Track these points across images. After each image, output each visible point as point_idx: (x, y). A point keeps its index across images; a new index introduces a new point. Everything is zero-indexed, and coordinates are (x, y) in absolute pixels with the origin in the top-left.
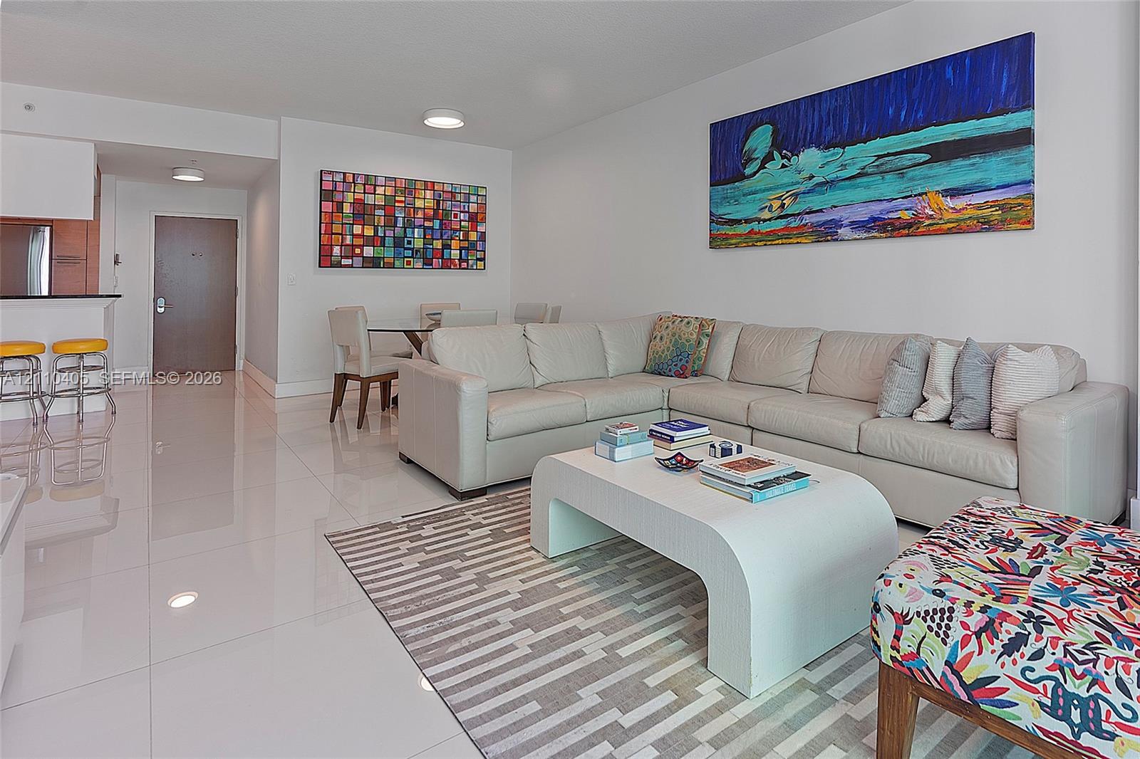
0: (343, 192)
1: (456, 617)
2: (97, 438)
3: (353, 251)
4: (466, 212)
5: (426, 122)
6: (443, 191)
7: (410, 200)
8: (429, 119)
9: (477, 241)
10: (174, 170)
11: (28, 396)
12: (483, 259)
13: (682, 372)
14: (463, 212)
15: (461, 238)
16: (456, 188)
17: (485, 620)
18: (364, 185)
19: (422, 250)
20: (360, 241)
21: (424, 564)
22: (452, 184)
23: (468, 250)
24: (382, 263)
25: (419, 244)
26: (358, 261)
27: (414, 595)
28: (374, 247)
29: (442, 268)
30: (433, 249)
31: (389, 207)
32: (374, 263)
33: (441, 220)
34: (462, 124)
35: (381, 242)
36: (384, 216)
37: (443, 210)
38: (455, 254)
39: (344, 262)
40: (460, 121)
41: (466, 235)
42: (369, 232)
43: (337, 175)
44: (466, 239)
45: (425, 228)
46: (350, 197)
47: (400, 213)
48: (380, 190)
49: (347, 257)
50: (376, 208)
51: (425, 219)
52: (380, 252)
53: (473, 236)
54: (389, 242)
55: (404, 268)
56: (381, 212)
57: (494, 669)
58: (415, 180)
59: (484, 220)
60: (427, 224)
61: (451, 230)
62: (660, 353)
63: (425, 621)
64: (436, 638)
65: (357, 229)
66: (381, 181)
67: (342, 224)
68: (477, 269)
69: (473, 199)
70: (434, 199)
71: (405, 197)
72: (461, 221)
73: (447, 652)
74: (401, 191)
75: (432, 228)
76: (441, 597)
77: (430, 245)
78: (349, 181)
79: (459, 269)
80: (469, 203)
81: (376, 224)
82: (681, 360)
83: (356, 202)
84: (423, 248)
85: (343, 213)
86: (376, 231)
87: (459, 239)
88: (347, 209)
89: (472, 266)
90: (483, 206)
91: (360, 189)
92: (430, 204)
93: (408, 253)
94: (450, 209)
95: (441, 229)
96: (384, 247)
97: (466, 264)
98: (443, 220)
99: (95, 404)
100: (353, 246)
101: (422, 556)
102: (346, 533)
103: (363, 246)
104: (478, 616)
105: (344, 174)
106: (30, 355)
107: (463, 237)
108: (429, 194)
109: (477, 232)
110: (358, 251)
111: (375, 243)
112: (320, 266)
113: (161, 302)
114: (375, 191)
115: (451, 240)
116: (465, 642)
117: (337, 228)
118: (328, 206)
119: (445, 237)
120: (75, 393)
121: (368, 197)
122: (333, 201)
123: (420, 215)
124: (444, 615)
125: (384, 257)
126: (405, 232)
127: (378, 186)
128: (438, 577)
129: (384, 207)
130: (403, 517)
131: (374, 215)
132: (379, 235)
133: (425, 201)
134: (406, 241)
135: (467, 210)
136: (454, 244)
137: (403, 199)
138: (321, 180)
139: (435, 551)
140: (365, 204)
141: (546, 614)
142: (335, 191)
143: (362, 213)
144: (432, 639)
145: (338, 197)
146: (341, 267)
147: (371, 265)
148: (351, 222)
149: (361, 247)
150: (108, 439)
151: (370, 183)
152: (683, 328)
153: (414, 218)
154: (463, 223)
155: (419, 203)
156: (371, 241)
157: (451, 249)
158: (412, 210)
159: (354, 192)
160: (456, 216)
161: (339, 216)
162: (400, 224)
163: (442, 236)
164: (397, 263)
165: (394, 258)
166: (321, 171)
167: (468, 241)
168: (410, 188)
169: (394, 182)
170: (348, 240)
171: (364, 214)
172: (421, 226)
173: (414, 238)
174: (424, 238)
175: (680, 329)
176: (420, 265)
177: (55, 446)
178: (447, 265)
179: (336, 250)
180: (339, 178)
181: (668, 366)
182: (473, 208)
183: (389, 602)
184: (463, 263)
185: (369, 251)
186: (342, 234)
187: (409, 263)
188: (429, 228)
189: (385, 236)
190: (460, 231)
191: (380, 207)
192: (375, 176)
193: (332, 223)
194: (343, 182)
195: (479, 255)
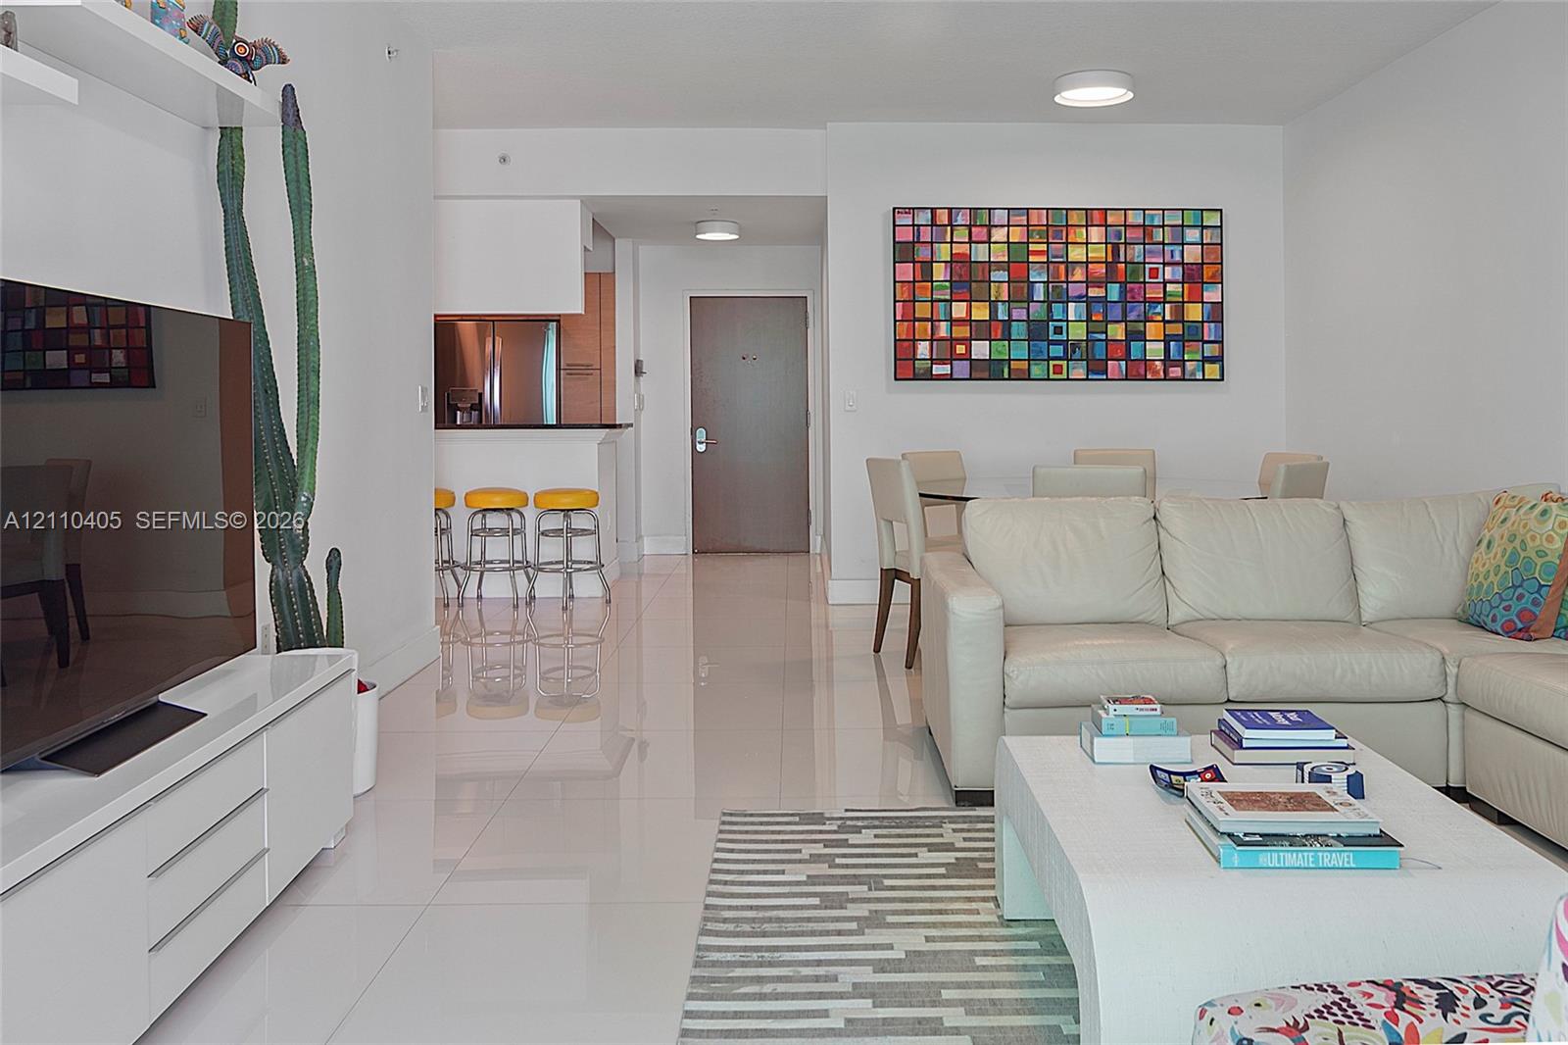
0: (932, 243)
1: (787, 956)
2: (589, 635)
3: (952, 349)
4: (1177, 264)
5: (1057, 99)
6: (1125, 226)
7: (1056, 249)
8: (1063, 94)
9: (1203, 322)
10: (697, 225)
11: (508, 565)
12: (1219, 359)
13: (1520, 626)
14: (1169, 264)
15: (1167, 318)
16: (1152, 216)
17: (821, 971)
18: (970, 227)
19: (1084, 344)
20: (963, 332)
21: (813, 880)
22: (1144, 210)
23: (1184, 341)
24: (1006, 371)
25: (1078, 332)
26: (961, 369)
27: (761, 914)
28: (990, 341)
29: (1126, 379)
30: (1106, 340)
31: (1017, 265)
32: (990, 371)
33: (1123, 284)
34: (1130, 95)
35: (1003, 332)
36: (1008, 282)
37: (1125, 262)
38: (1155, 350)
39: (938, 369)
40: (1125, 91)
41: (1179, 308)
42: (981, 313)
43: (921, 214)
44: (1179, 317)
45: (1090, 302)
46: (944, 252)
47: (1040, 274)
48: (999, 235)
49: (941, 361)
50: (993, 268)
51: (1089, 283)
52: (1001, 350)
53: (1194, 312)
54: (1018, 330)
55: (1048, 379)
56: (1000, 275)
57: (773, 1030)
58: (1067, 209)
59: (1218, 279)
60: (1093, 292)
61: (1145, 302)
62: (1481, 579)
63: (745, 949)
64: (738, 972)
65: (959, 310)
66: (1000, 217)
67: (932, 301)
68: (1204, 380)
69: (1192, 235)
70: (1106, 243)
71: (1048, 243)
72: (1165, 283)
73: (735, 991)
74: (1039, 233)
75: (1104, 300)
76: (791, 927)
77: (1102, 333)
78: (942, 221)
79: (1165, 379)
80: (1183, 244)
81: (993, 299)
82: (1520, 597)
83: (954, 261)
84: (1087, 341)
85: (932, 282)
86: (993, 311)
87: (1164, 321)
88: (940, 272)
89: (1193, 374)
90: (1215, 250)
91: (961, 235)
92: (1099, 253)
93: (1057, 350)
94: (1141, 260)
95: (1123, 300)
96: (1009, 340)
97: (1179, 369)
98: (1126, 283)
99: (587, 586)
100: (953, 341)
101: (823, 869)
102: (751, 815)
103: (971, 340)
104: (819, 963)
105: (933, 210)
106: (512, 509)
107: (1171, 315)
108: (1096, 234)
109: (1203, 302)
110: (961, 349)
111: (993, 333)
112: (896, 379)
113: (701, 434)
114: (990, 236)
115: (1145, 322)
116: (768, 988)
117: (922, 310)
118: (907, 271)
119: (1132, 316)
120: (561, 566)
121: (976, 247)
122: (914, 262)
123: (1079, 274)
124: (776, 949)
125: (1010, 360)
126: (1050, 310)
127: (996, 226)
128: (816, 901)
129: (1007, 266)
130: (847, 810)
131: (990, 282)
132: (1000, 318)
133: (1088, 248)
134: (1051, 329)
135: (1177, 258)
136: (1153, 330)
137: (1044, 247)
138: (894, 226)
139: (847, 866)
140: (971, 262)
141: (914, 990)
142: (918, 242)
143: (967, 279)
144: (733, 971)
145: (923, 253)
146: (931, 379)
147: (986, 375)
148: (948, 297)
149: (967, 341)
150: (602, 640)
151: (980, 221)
152: (1533, 524)
153: (1067, 282)
154: (1170, 288)
155: (1076, 254)
156: (983, 330)
157: (1146, 341)
158: (1062, 267)
159: (952, 242)
160: (1154, 273)
161: (926, 288)
162: (1039, 293)
163: (1125, 313)
164: (1037, 370)
165: (1029, 360)
166: (894, 209)
167: (1183, 322)
168: (1057, 225)
169: (1025, 218)
170: (943, 330)
171: (971, 281)
172: (1080, 297)
173: (1067, 321)
174: (1089, 320)
175: (1524, 527)
176: (1080, 371)
177: (542, 641)
178: (1139, 371)
179: (923, 349)
180: (924, 218)
181: (1492, 608)
182: (1192, 254)
183: (723, 913)
184: (1172, 369)
185: (980, 349)
186: (931, 320)
187: (1058, 370)
188: (1097, 300)
189: (1010, 320)
190: (1165, 302)
191: (999, 265)
192: (990, 209)
193: (914, 301)
194: (932, 226)
195: (1210, 350)
